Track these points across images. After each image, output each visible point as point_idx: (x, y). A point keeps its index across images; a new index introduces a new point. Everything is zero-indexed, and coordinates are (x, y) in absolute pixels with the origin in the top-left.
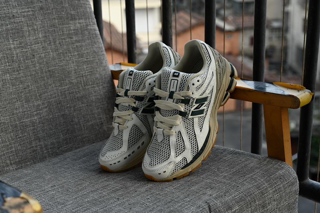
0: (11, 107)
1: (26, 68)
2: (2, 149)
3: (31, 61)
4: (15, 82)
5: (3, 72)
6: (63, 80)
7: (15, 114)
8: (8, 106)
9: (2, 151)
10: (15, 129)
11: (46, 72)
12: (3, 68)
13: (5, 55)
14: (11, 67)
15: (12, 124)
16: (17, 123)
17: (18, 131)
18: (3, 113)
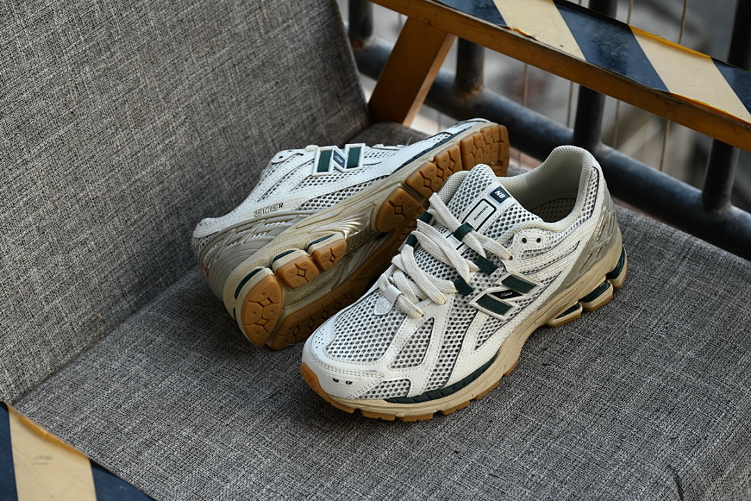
0: (105, 151)
1: (127, 33)
2: (99, 267)
3: (136, 8)
4: (106, 80)
5: (74, 64)
6: (215, 36)
7: (115, 166)
8: (98, 150)
9: (100, 270)
10: (120, 205)
11: (173, 27)
12: (72, 52)
13: (73, 16)
14: (91, 44)
15: (113, 195)
16: (124, 187)
17: (129, 208)
18: (89, 174)
